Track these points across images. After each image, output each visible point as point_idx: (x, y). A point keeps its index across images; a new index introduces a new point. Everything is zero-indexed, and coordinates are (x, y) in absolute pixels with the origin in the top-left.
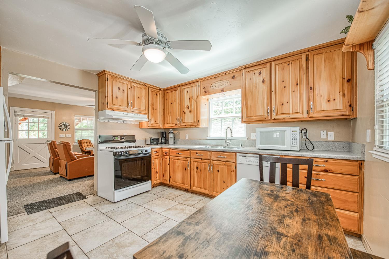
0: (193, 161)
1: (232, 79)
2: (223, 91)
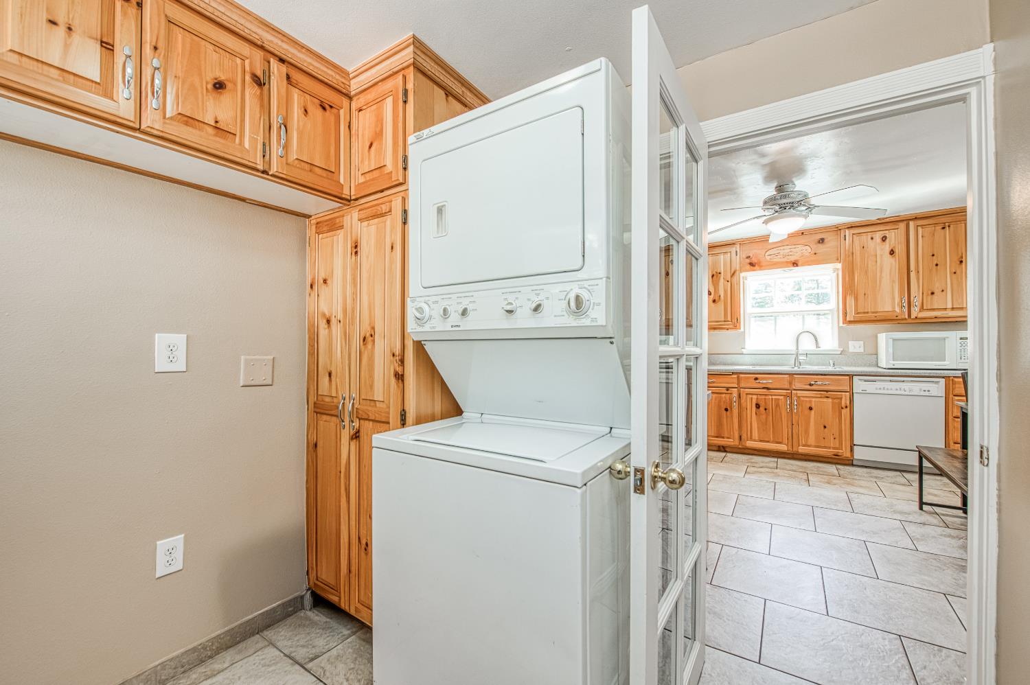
0: (747, 394)
2: (795, 264)
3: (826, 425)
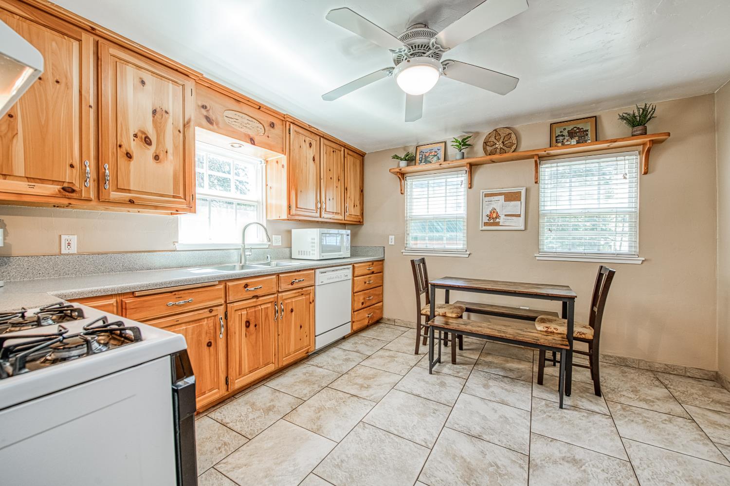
0: (236, 310)
1: (270, 129)
2: (252, 141)
3: (302, 325)
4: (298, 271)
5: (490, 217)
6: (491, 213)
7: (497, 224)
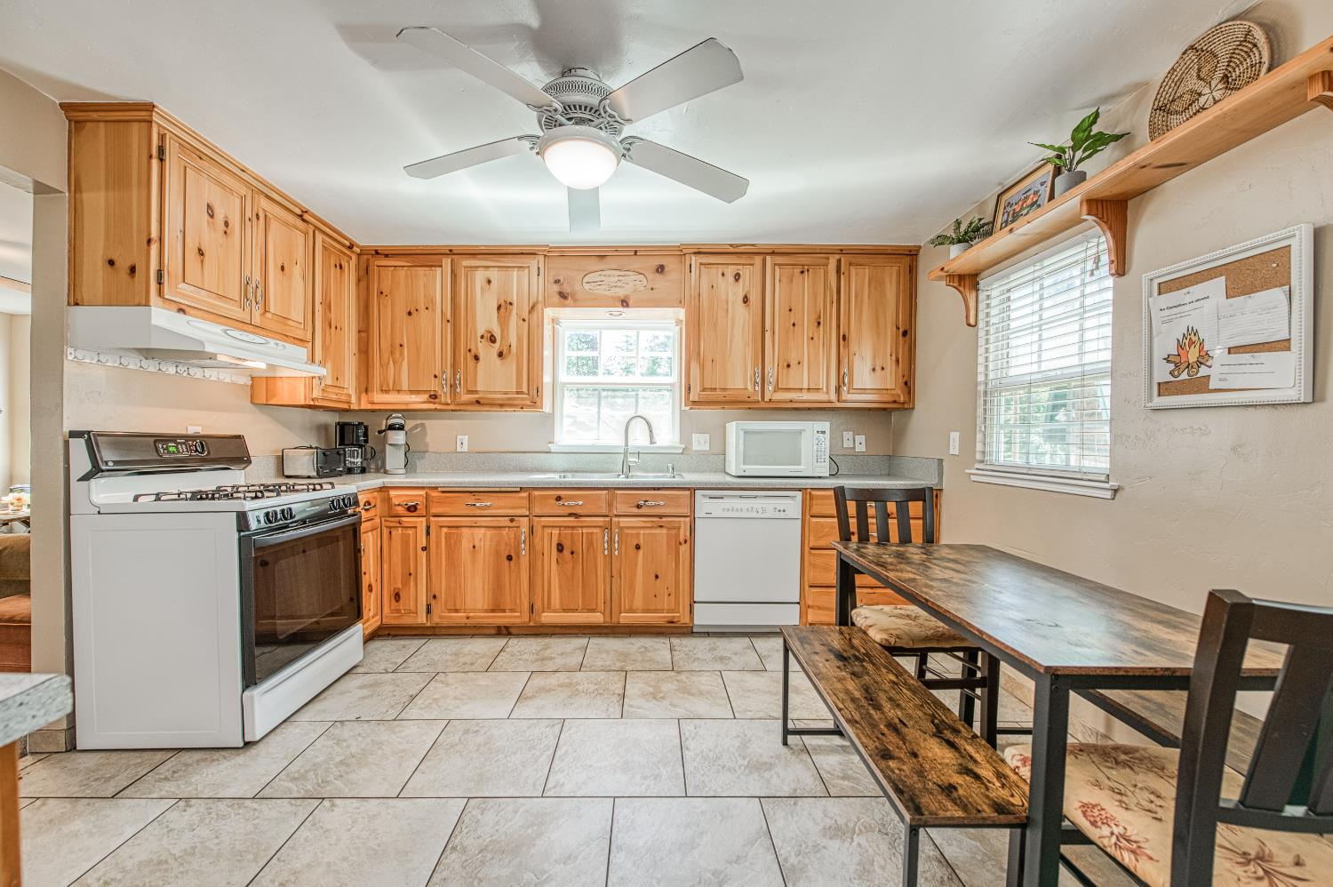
0: (544, 527)
1: (658, 275)
2: (625, 303)
3: (659, 574)
4: (654, 489)
5: (1176, 361)
6: (1180, 346)
7: (1201, 385)
